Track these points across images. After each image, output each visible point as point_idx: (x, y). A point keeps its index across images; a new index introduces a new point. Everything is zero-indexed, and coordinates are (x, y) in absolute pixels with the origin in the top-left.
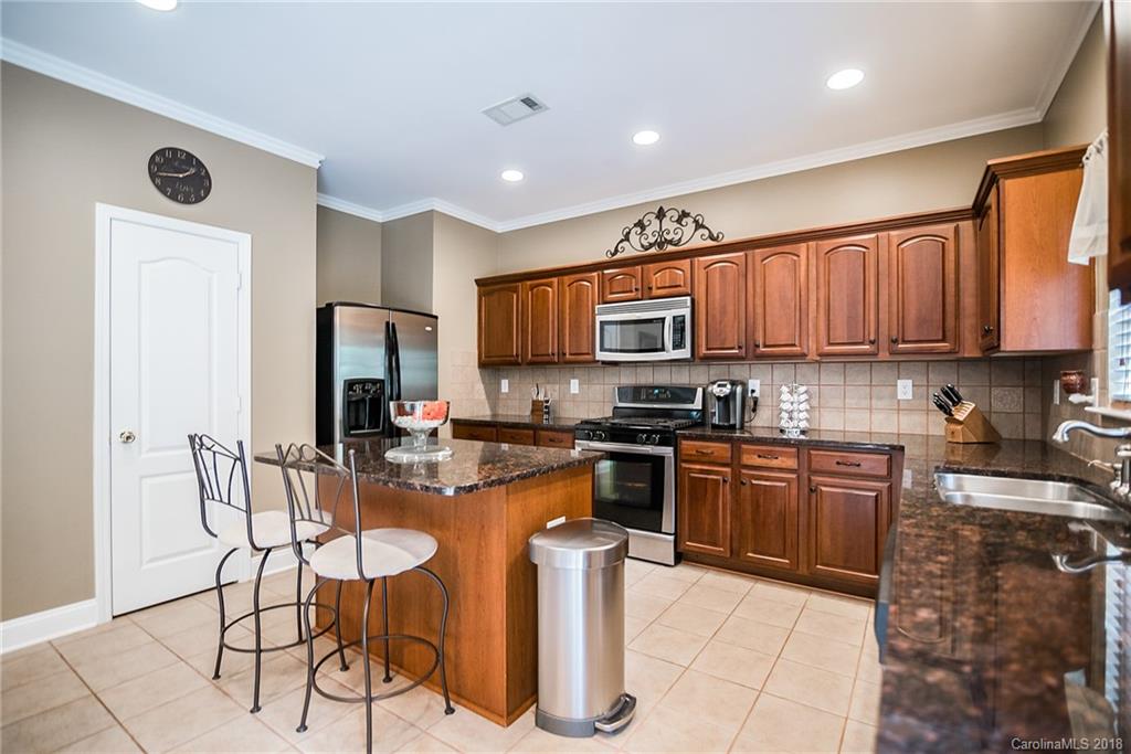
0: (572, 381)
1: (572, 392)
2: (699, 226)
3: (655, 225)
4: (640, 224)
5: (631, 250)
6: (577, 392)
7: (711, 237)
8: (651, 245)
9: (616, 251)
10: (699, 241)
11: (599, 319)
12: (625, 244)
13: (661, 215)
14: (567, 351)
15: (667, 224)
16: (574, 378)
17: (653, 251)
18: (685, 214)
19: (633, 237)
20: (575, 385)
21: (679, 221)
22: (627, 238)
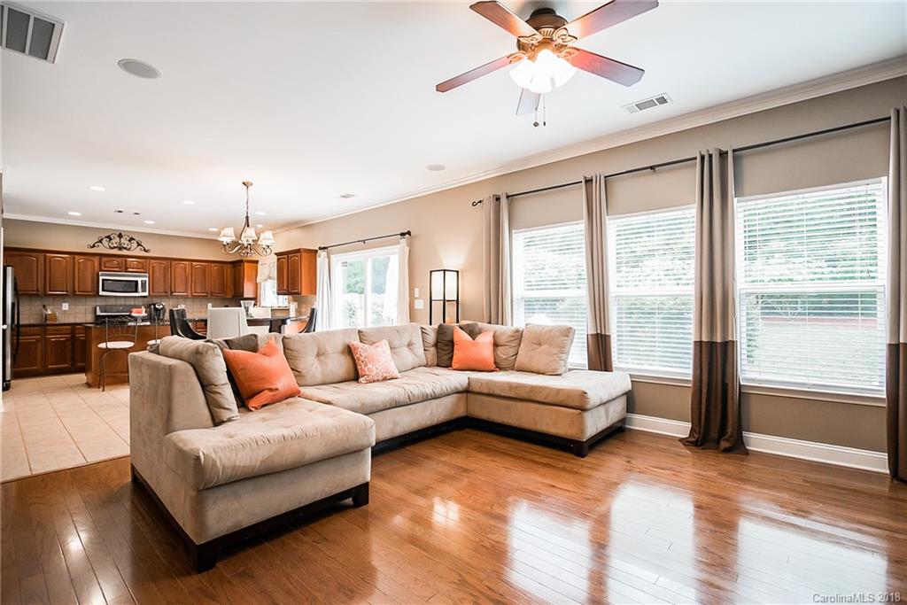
0: (64, 304)
1: (64, 309)
2: (139, 245)
3: (117, 240)
4: (109, 237)
5: (103, 249)
6: (67, 309)
7: (145, 250)
8: (115, 248)
9: (94, 246)
10: (138, 252)
11: (101, 278)
12: (100, 244)
13: (120, 236)
14: (77, 289)
15: (123, 240)
16: (65, 302)
17: (116, 252)
18: (132, 239)
19: (103, 241)
20: (65, 306)
21: (130, 241)
22: (101, 241)
